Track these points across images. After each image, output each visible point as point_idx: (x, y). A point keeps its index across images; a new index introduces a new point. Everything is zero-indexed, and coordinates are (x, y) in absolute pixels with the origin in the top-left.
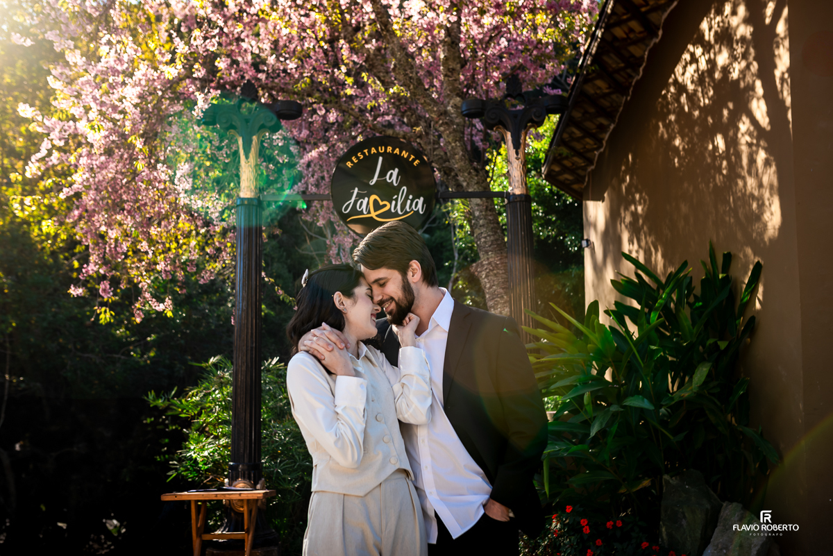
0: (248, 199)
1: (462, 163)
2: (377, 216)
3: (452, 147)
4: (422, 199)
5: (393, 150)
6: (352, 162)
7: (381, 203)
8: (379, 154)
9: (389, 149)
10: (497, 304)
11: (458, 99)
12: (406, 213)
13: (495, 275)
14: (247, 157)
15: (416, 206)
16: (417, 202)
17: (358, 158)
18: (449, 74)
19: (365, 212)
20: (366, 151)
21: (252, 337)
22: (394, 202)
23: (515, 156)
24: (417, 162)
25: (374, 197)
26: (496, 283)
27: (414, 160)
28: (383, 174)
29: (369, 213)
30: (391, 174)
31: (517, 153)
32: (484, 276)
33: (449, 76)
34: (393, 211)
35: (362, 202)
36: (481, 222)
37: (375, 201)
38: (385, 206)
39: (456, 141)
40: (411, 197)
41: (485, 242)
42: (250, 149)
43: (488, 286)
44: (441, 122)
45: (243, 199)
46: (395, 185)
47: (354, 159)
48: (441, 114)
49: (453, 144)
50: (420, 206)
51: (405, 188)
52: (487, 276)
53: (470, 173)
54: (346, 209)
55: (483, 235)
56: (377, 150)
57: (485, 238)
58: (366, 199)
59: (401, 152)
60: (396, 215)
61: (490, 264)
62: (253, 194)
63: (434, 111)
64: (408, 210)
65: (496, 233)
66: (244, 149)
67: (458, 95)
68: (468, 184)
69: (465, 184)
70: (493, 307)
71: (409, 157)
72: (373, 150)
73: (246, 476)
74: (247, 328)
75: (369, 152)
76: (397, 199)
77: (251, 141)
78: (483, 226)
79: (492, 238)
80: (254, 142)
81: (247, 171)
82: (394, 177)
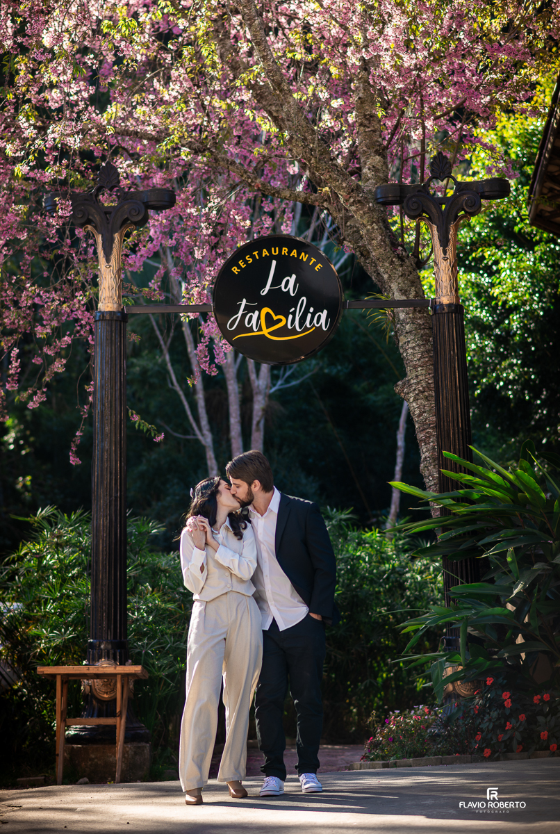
0: (110, 312)
1: (382, 250)
2: (269, 333)
3: (368, 230)
4: (325, 312)
5: (289, 252)
6: (239, 267)
7: (275, 318)
8: (271, 257)
9: (285, 251)
10: (429, 437)
11: (378, 158)
12: (306, 329)
13: (426, 398)
14: (108, 260)
15: (318, 322)
16: (319, 317)
17: (246, 262)
18: (366, 122)
19: (255, 329)
20: (256, 253)
21: (116, 484)
22: (290, 317)
23: (443, 255)
24: (319, 266)
25: (265, 310)
26: (427, 409)
27: (315, 264)
28: (277, 281)
29: (260, 329)
30: (287, 282)
31: (445, 252)
32: (411, 400)
33: (365, 126)
34: (289, 327)
35: (251, 317)
36: (408, 327)
37: (268, 315)
38: (280, 320)
39: (373, 223)
40: (312, 310)
41: (413, 354)
42: (111, 249)
43: (417, 412)
44: (352, 200)
45: (103, 313)
46: (292, 295)
47: (241, 263)
48: (352, 191)
49: (369, 227)
50: (323, 320)
51: (304, 298)
52: (416, 400)
53: (392, 263)
54: (231, 326)
55: (410, 345)
56: (270, 251)
57: (413, 348)
58: (257, 313)
59: (299, 254)
60: (294, 332)
61: (418, 383)
62: (115, 306)
63: (343, 188)
64: (308, 326)
65: (427, 341)
66: (104, 249)
67: (377, 153)
68: (390, 276)
69: (386, 276)
70: (424, 441)
71: (309, 260)
72: (265, 253)
73: (111, 656)
74: (111, 473)
75: (260, 254)
76: (295, 311)
77: (112, 240)
78: (411, 332)
79: (422, 349)
80: (116, 241)
81: (108, 277)
82: (291, 286)
